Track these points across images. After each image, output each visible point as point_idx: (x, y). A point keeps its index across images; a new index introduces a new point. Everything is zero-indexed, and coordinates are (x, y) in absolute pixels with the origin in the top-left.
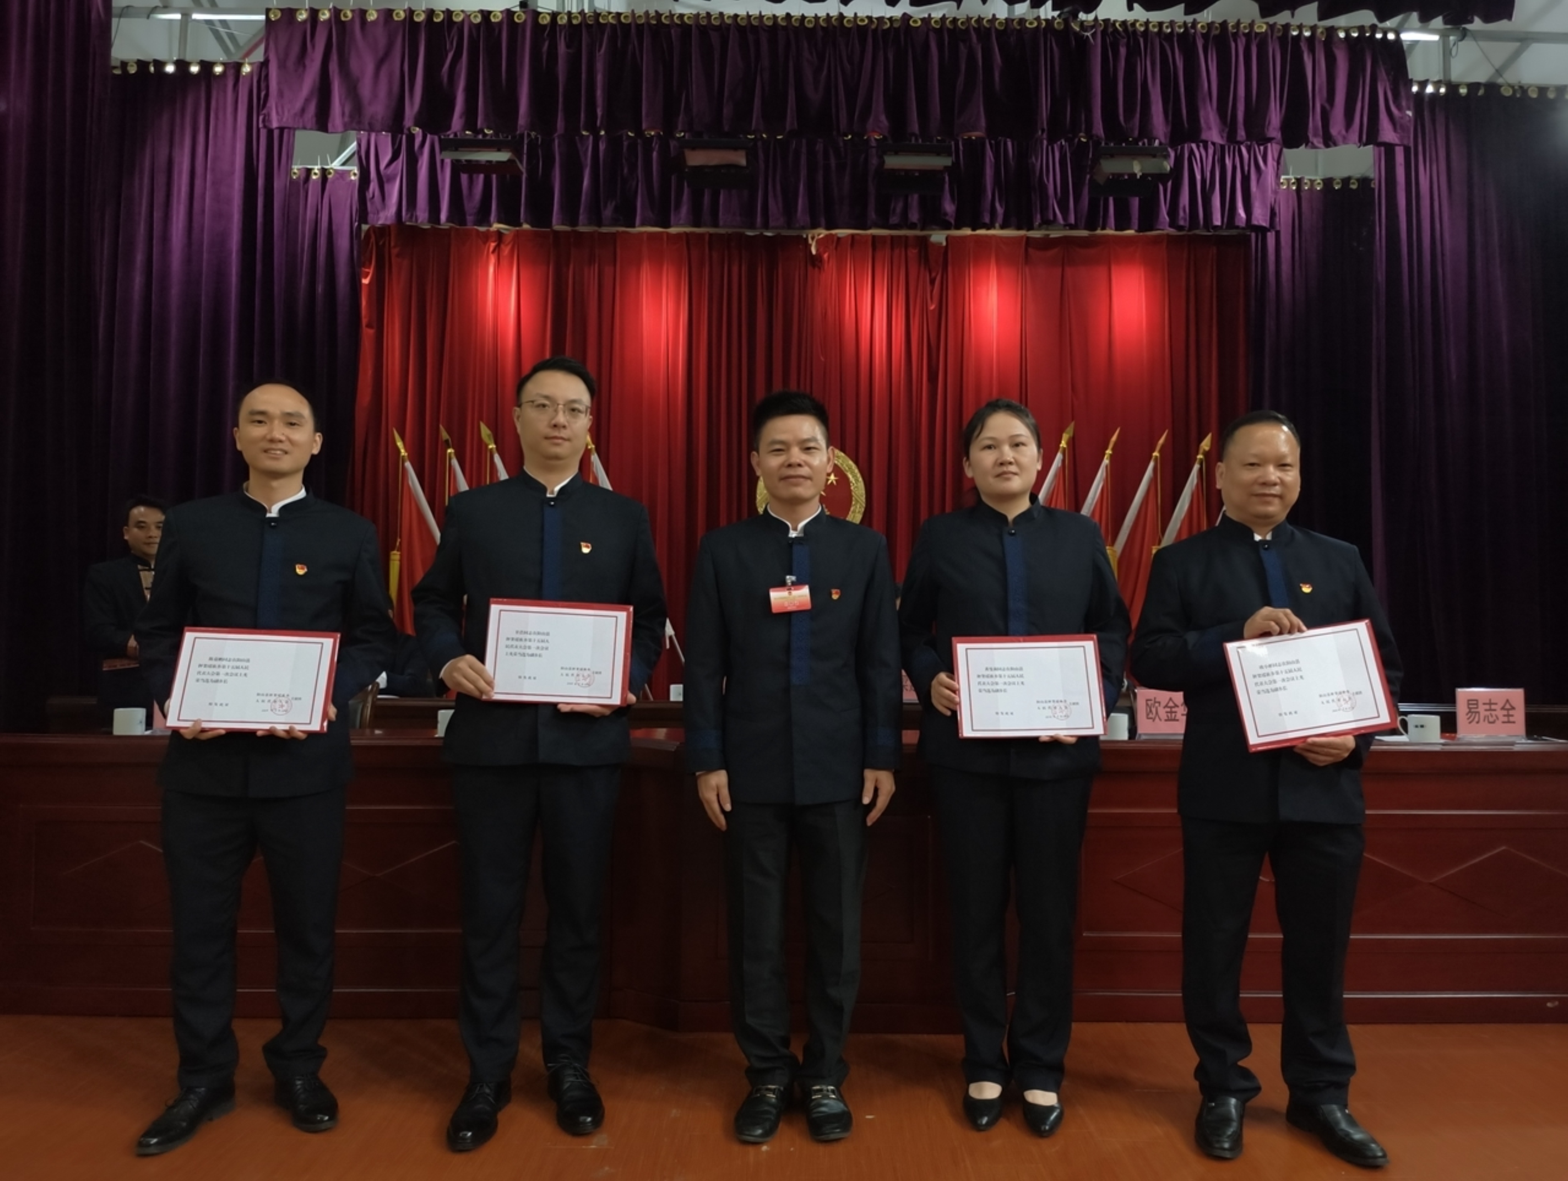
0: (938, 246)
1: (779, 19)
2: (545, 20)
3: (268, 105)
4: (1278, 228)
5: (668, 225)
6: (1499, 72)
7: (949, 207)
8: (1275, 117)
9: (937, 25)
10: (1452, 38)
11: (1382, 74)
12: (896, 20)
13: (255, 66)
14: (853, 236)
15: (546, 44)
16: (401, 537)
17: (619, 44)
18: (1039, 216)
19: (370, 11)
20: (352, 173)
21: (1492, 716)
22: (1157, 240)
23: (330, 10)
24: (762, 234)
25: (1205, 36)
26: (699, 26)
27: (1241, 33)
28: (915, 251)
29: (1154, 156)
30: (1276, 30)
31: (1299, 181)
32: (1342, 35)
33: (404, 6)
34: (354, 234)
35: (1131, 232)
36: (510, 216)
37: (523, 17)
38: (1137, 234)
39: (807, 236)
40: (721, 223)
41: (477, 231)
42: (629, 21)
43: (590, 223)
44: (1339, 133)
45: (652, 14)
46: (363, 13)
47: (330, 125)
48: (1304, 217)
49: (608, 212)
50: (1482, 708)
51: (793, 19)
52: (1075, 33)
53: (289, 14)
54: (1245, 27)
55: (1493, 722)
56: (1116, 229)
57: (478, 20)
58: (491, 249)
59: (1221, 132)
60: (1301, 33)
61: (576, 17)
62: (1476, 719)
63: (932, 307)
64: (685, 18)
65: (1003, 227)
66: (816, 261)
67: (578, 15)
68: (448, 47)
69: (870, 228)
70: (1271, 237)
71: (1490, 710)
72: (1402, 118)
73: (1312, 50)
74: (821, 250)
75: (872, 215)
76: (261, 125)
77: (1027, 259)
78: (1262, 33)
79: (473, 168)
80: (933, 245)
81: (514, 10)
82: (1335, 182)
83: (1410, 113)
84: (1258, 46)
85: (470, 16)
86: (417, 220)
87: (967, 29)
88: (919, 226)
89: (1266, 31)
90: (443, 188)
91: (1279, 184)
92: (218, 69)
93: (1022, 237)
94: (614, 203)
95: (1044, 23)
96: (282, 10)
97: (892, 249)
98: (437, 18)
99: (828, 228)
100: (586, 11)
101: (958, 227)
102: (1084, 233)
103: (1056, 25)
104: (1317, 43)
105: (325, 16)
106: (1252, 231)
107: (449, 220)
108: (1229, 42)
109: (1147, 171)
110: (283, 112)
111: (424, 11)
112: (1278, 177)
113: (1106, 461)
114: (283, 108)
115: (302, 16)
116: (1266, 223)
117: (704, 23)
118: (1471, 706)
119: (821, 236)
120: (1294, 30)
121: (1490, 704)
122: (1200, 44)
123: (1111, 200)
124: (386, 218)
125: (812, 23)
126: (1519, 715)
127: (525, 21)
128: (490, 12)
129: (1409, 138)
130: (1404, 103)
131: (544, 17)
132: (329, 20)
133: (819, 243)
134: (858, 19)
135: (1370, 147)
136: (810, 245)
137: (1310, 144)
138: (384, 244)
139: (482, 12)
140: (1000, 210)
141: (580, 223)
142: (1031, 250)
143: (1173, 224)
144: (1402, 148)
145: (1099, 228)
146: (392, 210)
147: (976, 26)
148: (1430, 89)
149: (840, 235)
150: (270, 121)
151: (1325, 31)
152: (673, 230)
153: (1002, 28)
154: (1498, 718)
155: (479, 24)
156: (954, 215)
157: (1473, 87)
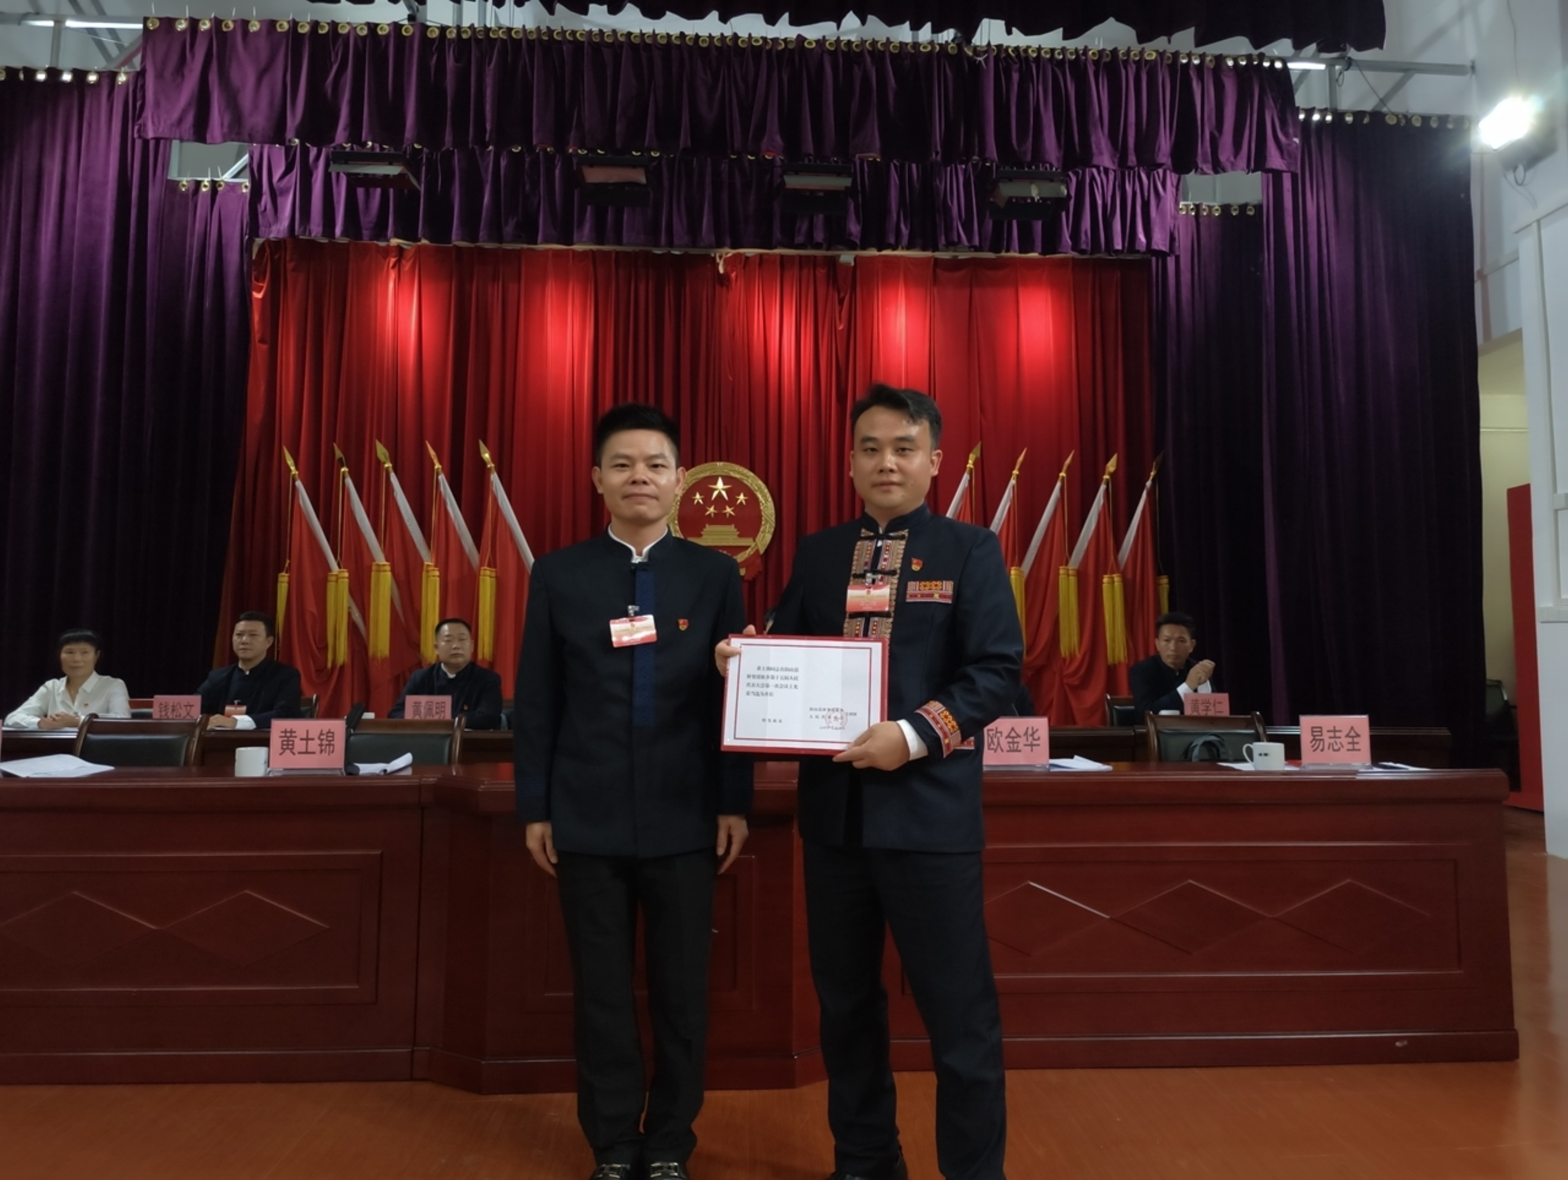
0: (846, 266)
1: (673, 38)
2: (434, 34)
3: (144, 115)
4: (1177, 253)
5: (571, 243)
6: (1383, 102)
7: (854, 228)
8: (1165, 144)
9: (832, 47)
10: (1337, 67)
11: (1269, 102)
12: (791, 41)
13: (131, 76)
14: (761, 255)
15: (435, 58)
16: (290, 558)
17: (509, 59)
18: (943, 238)
19: (253, 22)
20: (243, 186)
21: (1336, 744)
22: (1063, 263)
23: (210, 20)
24: (669, 252)
25: (1096, 63)
26: (591, 43)
27: (1131, 61)
28: (824, 271)
29: (1052, 181)
30: (1165, 58)
31: (1197, 207)
32: (1230, 63)
33: (289, 17)
34: (245, 248)
35: (1034, 255)
36: (408, 232)
37: (411, 30)
38: (1041, 257)
39: (715, 255)
40: (625, 241)
41: (377, 245)
42: (521, 36)
43: (491, 239)
44: (1228, 160)
45: (543, 29)
46: (245, 23)
47: (208, 136)
48: (1202, 242)
49: (509, 229)
50: (1326, 736)
51: (687, 38)
52: (969, 58)
53: (168, 23)
54: (1135, 55)
55: (1338, 750)
56: (1021, 252)
57: (365, 32)
58: (391, 264)
59: (1113, 157)
60: (1190, 61)
61: (466, 32)
62: (1321, 747)
63: (841, 328)
64: (578, 35)
65: (909, 247)
66: (723, 281)
67: (468, 30)
68: (333, 59)
69: (775, 247)
70: (1171, 262)
71: (1335, 737)
72: (1289, 145)
73: (1201, 78)
74: (729, 269)
75: (777, 235)
76: (136, 136)
77: (935, 280)
78: (1151, 61)
79: (370, 182)
80: (842, 265)
81: (402, 23)
82: (1232, 209)
83: (1297, 140)
84: (1148, 74)
85: (355, 28)
86: (310, 234)
87: (862, 52)
88: (824, 246)
89: (1156, 59)
90: (339, 202)
91: (1177, 209)
92: (92, 78)
93: (929, 258)
94: (515, 220)
95: (938, 48)
96: (160, 19)
97: (801, 269)
98: (322, 30)
99: (733, 247)
100: (476, 25)
101: (864, 248)
102: (991, 255)
103: (949, 50)
104: (1205, 71)
105: (205, 26)
106: (1152, 255)
107: (344, 233)
108: (1120, 70)
109: (1045, 195)
110: (159, 122)
111: (308, 23)
112: (1177, 203)
113: (1013, 482)
114: (159, 118)
115: (182, 26)
116: (1166, 248)
117: (596, 40)
118: (1315, 734)
119: (729, 255)
120: (1183, 58)
121: (1335, 731)
122: (1091, 70)
123: (1015, 223)
124: (279, 232)
125: (706, 43)
126: (1364, 743)
127: (413, 34)
128: (376, 25)
129: (1296, 164)
130: (1291, 131)
131: (432, 31)
132: (209, 31)
133: (727, 262)
134: (753, 40)
135: (1259, 174)
136: (718, 264)
137: (1199, 170)
138: (280, 258)
139: (368, 24)
140: (905, 231)
141: (481, 239)
142: (939, 271)
143: (1075, 247)
144: (1289, 175)
145: (1004, 251)
146: (285, 223)
147: (870, 49)
148: (1316, 117)
149: (748, 255)
150: (145, 131)
151: (1213, 59)
152: (578, 247)
153: (897, 51)
154: (1343, 746)
155: (365, 37)
156: (859, 235)
157: (1358, 115)
